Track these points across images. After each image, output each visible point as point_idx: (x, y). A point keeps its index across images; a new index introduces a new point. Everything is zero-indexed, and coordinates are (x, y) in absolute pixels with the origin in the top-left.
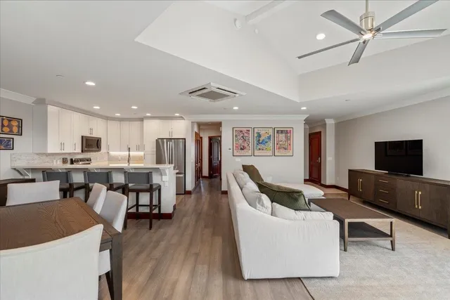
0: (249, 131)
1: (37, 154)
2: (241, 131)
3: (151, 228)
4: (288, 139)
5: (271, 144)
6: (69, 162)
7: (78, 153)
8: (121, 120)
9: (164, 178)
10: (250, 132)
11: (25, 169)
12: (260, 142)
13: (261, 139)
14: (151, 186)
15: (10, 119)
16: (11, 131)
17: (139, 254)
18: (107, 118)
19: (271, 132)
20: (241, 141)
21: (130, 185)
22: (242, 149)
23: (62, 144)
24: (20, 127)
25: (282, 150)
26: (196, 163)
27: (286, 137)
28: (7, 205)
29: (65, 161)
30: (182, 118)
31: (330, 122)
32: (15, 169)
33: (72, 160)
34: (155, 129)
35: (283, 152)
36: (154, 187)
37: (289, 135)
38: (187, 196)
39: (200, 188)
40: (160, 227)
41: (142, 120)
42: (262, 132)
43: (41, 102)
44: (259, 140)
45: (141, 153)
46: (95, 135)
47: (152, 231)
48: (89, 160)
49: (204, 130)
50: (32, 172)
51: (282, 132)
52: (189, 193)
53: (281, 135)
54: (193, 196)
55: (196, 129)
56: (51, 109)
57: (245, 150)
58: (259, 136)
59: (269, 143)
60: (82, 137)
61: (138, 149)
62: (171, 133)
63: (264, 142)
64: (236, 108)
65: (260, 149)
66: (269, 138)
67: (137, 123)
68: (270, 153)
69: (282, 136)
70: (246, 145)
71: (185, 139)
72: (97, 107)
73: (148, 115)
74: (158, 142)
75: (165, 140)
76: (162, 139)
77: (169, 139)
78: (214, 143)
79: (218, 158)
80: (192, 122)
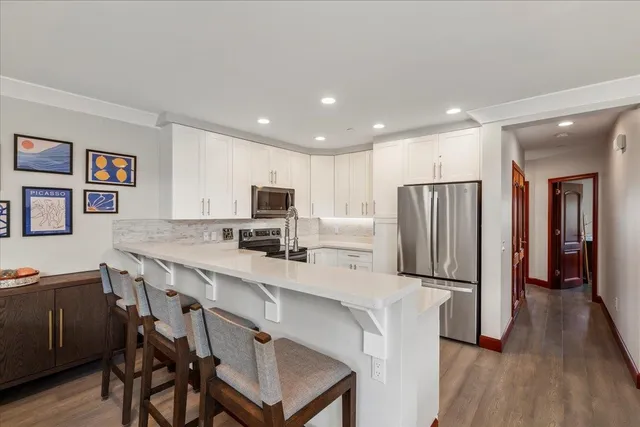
6: (236, 236)
7: (244, 220)
8: (334, 152)
15: (110, 157)
16: (114, 178)
18: (310, 151)
23: (205, 203)
24: (133, 171)
26: (515, 249)
29: (227, 234)
30: (471, 122)
41: (369, 147)
43: (165, 123)
45: (367, 221)
46: (282, 183)
48: (276, 233)
52: (494, 346)
55: (514, 156)
60: (253, 188)
61: (365, 210)
62: (438, 168)
71: (480, 182)
72: (264, 121)
73: (379, 126)
74: (403, 192)
75: (426, 188)
76: (419, 187)
77: (433, 186)
78: (565, 196)
79: (579, 235)
80: (504, 128)
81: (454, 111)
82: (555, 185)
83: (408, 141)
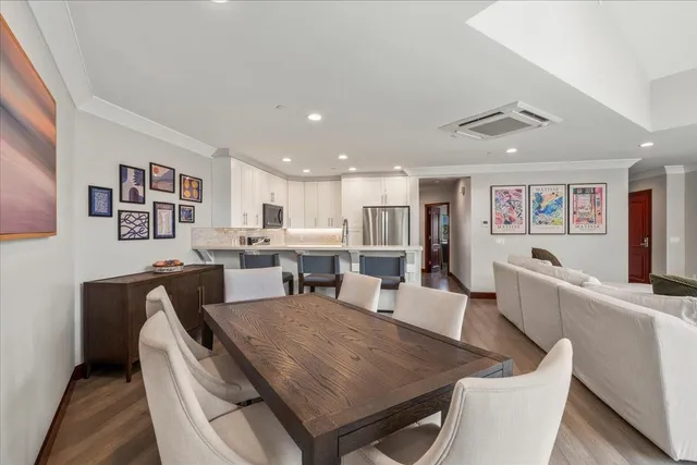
0: (520, 191)
1: (217, 229)
2: (506, 192)
4: (595, 203)
5: (562, 213)
6: (246, 242)
7: (259, 230)
8: (304, 179)
9: (410, 267)
10: (523, 194)
11: (209, 251)
12: (541, 209)
13: (544, 205)
15: (191, 180)
16: (191, 196)
18: (289, 178)
19: (562, 191)
20: (505, 210)
22: (506, 222)
23: (245, 216)
24: (199, 190)
25: (584, 224)
27: (593, 201)
29: (242, 240)
30: (402, 173)
31: (675, 173)
32: (196, 251)
33: (249, 239)
35: (585, 227)
37: (597, 196)
41: (338, 178)
42: (546, 193)
43: (224, 153)
44: (540, 207)
46: (277, 202)
50: (215, 256)
51: (584, 191)
53: (581, 197)
56: (234, 163)
57: (513, 224)
58: (540, 199)
59: (558, 211)
60: (264, 205)
61: (331, 224)
62: (385, 198)
63: (549, 210)
64: (512, 151)
65: (540, 222)
66: (559, 202)
68: (562, 229)
69: (585, 200)
70: (515, 216)
71: (408, 207)
72: (287, 160)
73: (352, 170)
74: (364, 211)
75: (378, 209)
76: (373, 209)
77: (384, 208)
78: (433, 215)
79: (439, 239)
81: (398, 168)
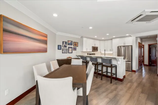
1: (81, 52)
3: (111, 83)
6: (89, 54)
7: (91, 52)
8: (104, 40)
9: (119, 62)
14: (112, 65)
16: (76, 46)
17: (103, 92)
18: (100, 40)
21: (104, 63)
23: (87, 49)
24: (78, 44)
28: (71, 64)
29: (88, 54)
30: (130, 36)
32: (77, 55)
34: (117, 42)
36: (113, 66)
38: (133, 73)
39: (142, 70)
40: (116, 84)
41: (112, 39)
43: (82, 37)
45: (112, 52)
46: (96, 46)
47: (112, 84)
48: (94, 54)
49: (145, 41)
50: (79, 57)
52: (135, 71)
54: (137, 73)
56: (84, 39)
60: (92, 47)
61: (111, 50)
62: (124, 43)
67: (110, 41)
71: (132, 46)
72: (96, 37)
73: (114, 37)
74: (118, 47)
75: (122, 47)
76: (121, 46)
77: (123, 46)
78: (152, 48)
79: (156, 56)
80: (136, 37)
81: (127, 35)
82: (150, 46)
83: (119, 39)
